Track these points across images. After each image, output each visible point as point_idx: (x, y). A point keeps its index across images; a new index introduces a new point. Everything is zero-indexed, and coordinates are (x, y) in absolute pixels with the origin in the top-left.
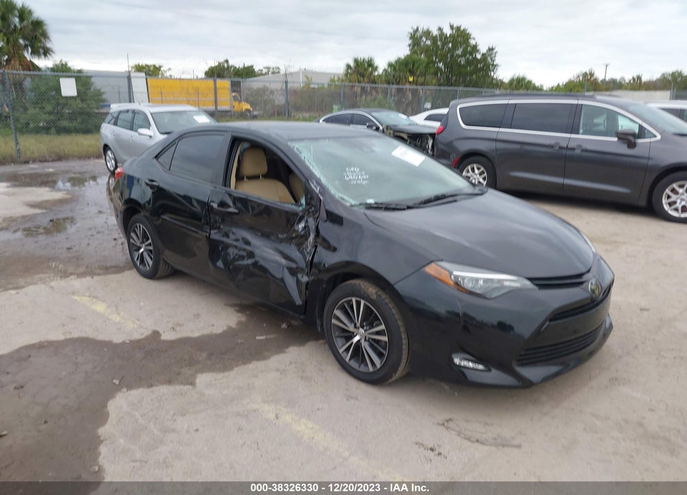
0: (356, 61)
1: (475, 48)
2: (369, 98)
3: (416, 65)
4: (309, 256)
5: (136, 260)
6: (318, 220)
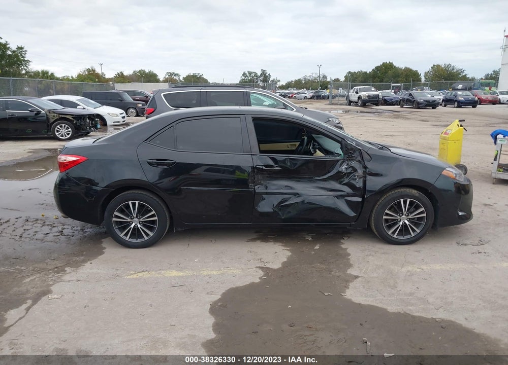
1: (5, 47)
4: (359, 184)
5: (121, 235)
6: (362, 161)
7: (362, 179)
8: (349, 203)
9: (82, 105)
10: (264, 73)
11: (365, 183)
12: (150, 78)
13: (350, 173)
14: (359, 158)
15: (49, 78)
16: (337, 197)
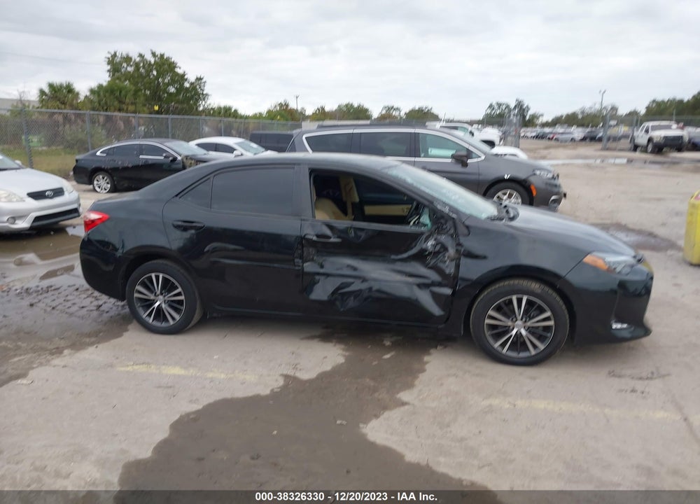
0: (51, 86)
1: (182, 78)
2: (74, 127)
3: (123, 93)
4: (449, 269)
5: (144, 316)
6: (455, 236)
7: (454, 263)
8: (436, 297)
9: (239, 151)
10: (520, 105)
11: (458, 266)
12: (359, 113)
13: (438, 252)
14: (452, 231)
15: (232, 115)
16: (420, 286)
